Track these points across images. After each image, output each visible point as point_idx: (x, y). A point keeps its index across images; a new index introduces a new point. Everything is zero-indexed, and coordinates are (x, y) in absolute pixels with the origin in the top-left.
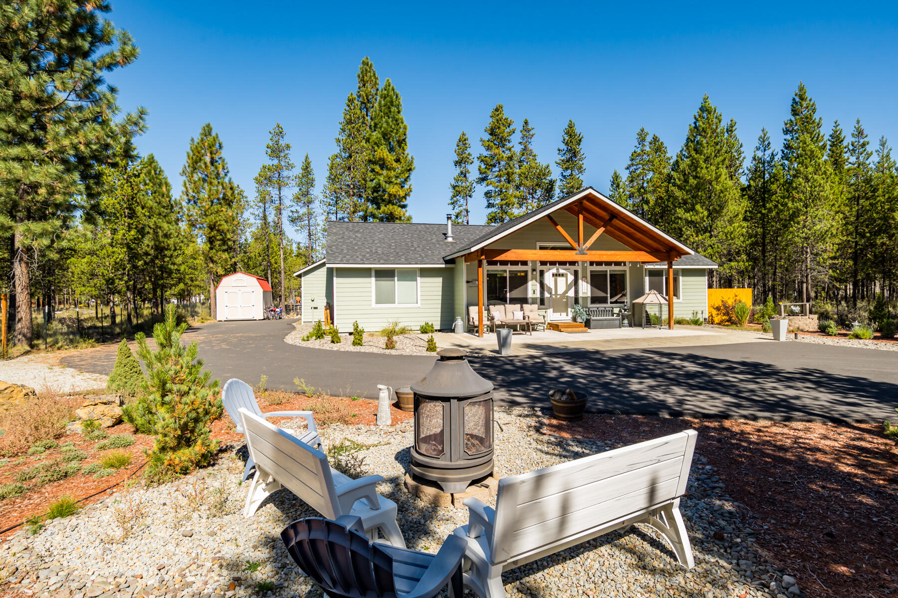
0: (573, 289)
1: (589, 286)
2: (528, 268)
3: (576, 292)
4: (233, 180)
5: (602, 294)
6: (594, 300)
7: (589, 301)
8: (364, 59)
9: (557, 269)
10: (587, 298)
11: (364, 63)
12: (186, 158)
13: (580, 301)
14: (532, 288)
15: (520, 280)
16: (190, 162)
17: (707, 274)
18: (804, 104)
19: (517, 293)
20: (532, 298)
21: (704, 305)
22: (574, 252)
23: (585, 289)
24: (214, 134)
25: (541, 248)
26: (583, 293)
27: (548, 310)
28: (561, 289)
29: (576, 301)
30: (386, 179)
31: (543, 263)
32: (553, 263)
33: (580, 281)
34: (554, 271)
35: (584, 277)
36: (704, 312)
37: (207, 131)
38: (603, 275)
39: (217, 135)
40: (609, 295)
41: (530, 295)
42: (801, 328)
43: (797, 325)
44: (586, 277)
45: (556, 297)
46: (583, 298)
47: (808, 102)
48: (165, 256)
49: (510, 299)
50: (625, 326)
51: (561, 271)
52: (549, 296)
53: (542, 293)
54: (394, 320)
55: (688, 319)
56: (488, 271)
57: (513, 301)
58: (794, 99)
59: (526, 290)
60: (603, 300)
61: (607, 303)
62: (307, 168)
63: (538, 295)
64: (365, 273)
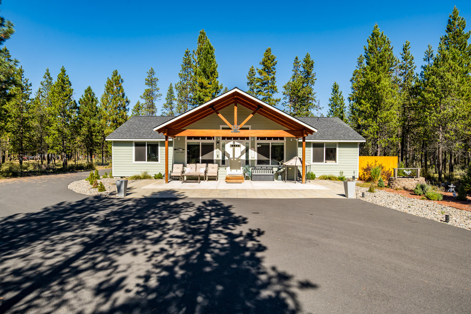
0: (245, 154)
1: (256, 153)
2: (214, 141)
3: (247, 156)
4: (128, 98)
5: (265, 158)
6: (260, 162)
7: (256, 163)
8: (201, 31)
9: (234, 142)
10: (254, 160)
11: (201, 33)
12: (104, 87)
13: (250, 163)
14: (217, 154)
15: (209, 148)
16: (106, 89)
17: (358, 146)
18: (456, 23)
19: (206, 157)
20: (216, 160)
21: (356, 167)
22: (230, 131)
23: (254, 155)
24: (118, 75)
25: (223, 129)
26: (252, 157)
27: (227, 168)
28: (237, 154)
29: (247, 162)
30: (204, 94)
31: (224, 138)
32: (229, 138)
33: (250, 150)
34: (232, 143)
35: (253, 147)
36: (355, 172)
37: (115, 74)
38: (267, 146)
39: (120, 75)
40: (270, 159)
41: (215, 158)
42: (406, 187)
43: (403, 185)
44: (254, 147)
45: (234, 160)
46: (252, 160)
47: (460, 20)
48: (93, 135)
49: (202, 160)
50: (279, 180)
51: (236, 143)
52: (228, 159)
53: (223, 157)
54: (145, 171)
55: (337, 177)
56: (187, 143)
57: (203, 162)
58: (449, 20)
59: (213, 155)
60: (267, 162)
61: (269, 164)
62: (171, 90)
63: (220, 158)
64: (128, 144)
